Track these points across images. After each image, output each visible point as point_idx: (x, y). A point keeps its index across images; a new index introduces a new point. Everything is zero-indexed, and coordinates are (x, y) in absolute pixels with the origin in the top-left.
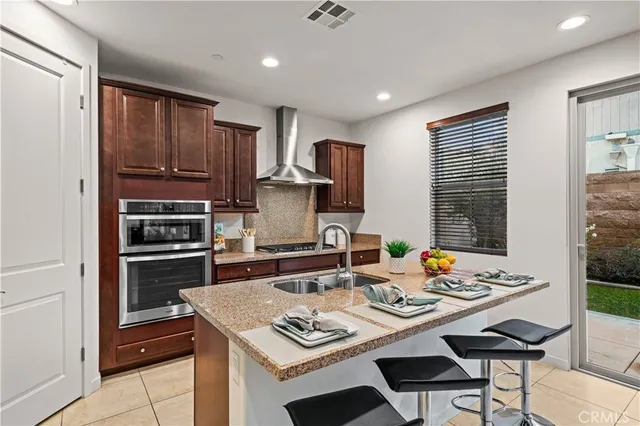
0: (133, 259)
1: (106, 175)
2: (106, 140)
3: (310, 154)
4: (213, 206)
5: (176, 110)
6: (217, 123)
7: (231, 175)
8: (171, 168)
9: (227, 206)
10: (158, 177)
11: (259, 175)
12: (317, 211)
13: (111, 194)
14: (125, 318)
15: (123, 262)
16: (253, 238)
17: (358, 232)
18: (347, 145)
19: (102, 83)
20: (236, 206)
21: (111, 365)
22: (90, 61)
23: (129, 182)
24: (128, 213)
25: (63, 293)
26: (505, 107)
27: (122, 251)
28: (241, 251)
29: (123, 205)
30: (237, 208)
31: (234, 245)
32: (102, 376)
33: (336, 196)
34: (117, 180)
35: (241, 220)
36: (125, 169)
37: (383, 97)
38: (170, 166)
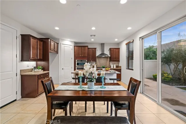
10: (80, 57)
12: (110, 61)
17: (119, 66)
18: (115, 48)
19: (74, 46)
22: (73, 44)
23: (77, 58)
24: (77, 62)
25: (70, 70)
27: (76, 66)
29: (76, 60)
30: (93, 61)
36: (77, 56)
37: (116, 40)
38: (82, 56)
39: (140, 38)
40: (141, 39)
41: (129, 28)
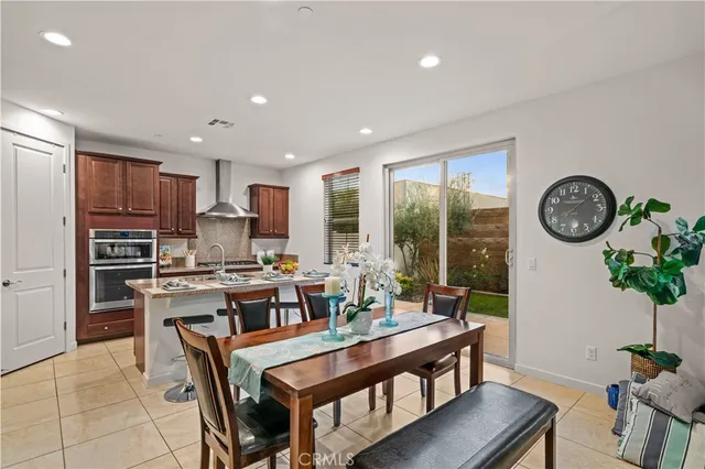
0: (98, 268)
1: (80, 213)
2: (80, 190)
3: (245, 194)
4: (159, 233)
5: (130, 168)
6: (161, 174)
7: (175, 211)
8: (127, 208)
9: (172, 233)
10: (118, 214)
11: (198, 211)
12: (250, 237)
13: (84, 226)
14: (94, 306)
15: (92, 270)
16: (193, 257)
17: (286, 253)
18: (274, 188)
19: (77, 153)
20: (179, 233)
21: (84, 337)
22: (69, 142)
23: (97, 218)
24: (96, 238)
25: (53, 286)
26: (357, 170)
27: (92, 263)
28: (184, 266)
29: (92, 232)
30: (180, 235)
31: (180, 261)
32: (78, 344)
33: (264, 225)
34: (87, 216)
35: (186, 244)
36: (93, 209)
37: (290, 156)
38: (125, 207)
39: (385, 166)
40: (387, 170)
41: (366, 131)
